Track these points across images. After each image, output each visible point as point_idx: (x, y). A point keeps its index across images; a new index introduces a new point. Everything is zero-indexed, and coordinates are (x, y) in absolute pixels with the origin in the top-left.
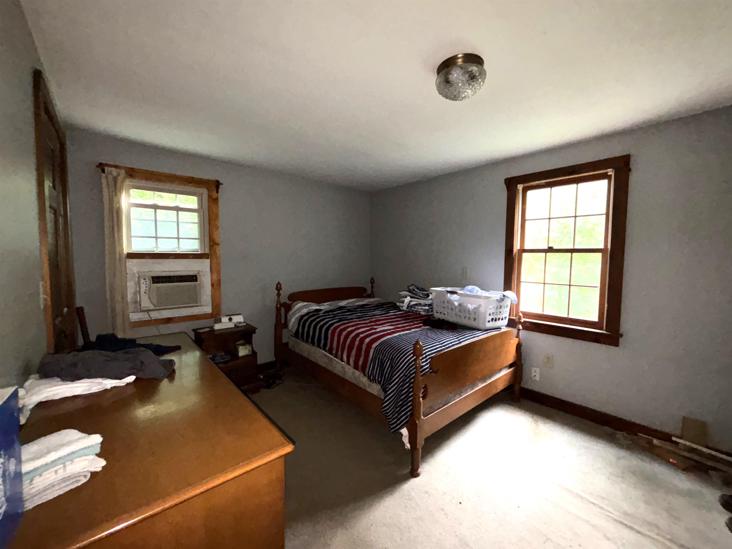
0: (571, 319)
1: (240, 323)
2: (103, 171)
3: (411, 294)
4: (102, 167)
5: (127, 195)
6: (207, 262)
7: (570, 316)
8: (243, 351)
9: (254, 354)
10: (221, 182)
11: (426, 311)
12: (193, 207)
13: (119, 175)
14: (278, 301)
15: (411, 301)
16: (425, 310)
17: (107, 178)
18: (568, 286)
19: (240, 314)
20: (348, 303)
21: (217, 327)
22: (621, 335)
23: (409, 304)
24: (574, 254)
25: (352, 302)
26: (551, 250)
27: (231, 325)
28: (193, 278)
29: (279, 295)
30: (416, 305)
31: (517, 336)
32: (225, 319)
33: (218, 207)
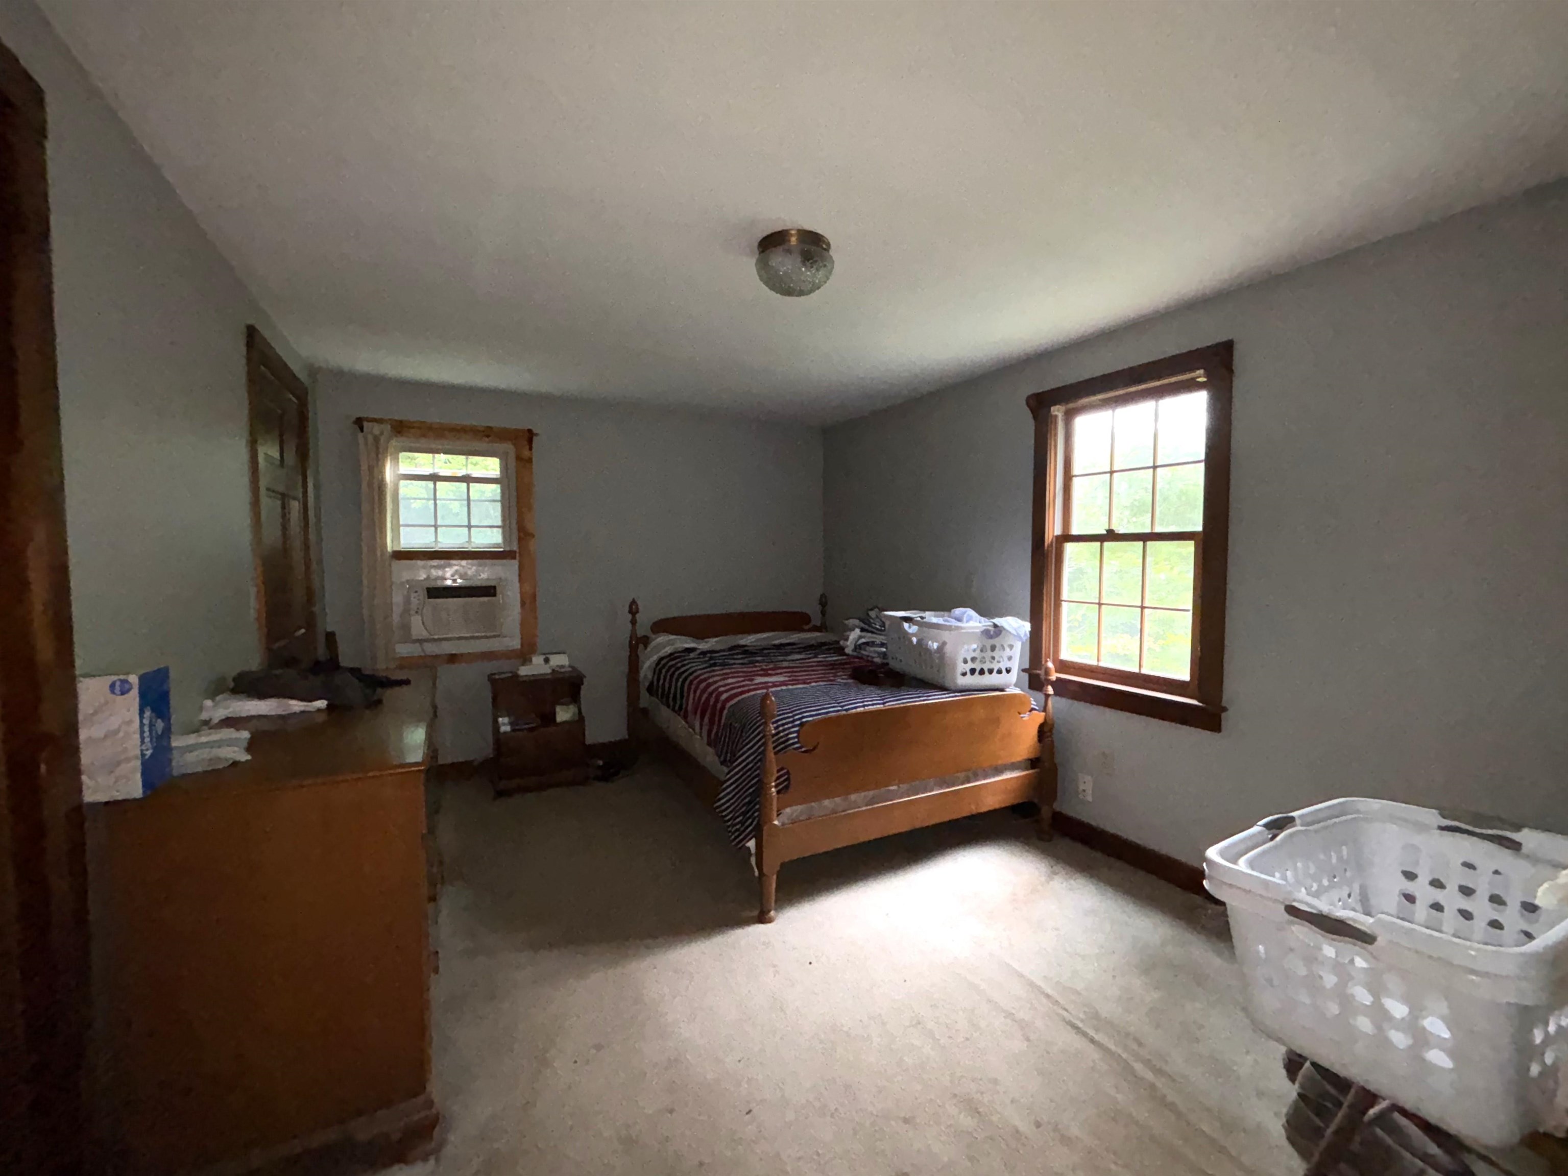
0: (1144, 675)
1: (562, 667)
2: (362, 430)
3: (863, 625)
4: (359, 423)
5: (393, 464)
6: (514, 564)
7: (1145, 671)
8: (563, 714)
9: (580, 720)
10: (535, 431)
11: (882, 656)
12: (493, 475)
13: (382, 433)
14: (633, 635)
15: (860, 637)
16: (879, 653)
17: (366, 439)
18: (1139, 609)
19: (564, 653)
20: (757, 640)
21: (524, 671)
22: (1225, 709)
23: (856, 642)
24: (1149, 543)
25: (768, 637)
26: (1111, 536)
27: (546, 670)
28: (488, 591)
29: (634, 622)
30: (867, 644)
31: (1045, 709)
32: (538, 660)
33: (532, 473)
